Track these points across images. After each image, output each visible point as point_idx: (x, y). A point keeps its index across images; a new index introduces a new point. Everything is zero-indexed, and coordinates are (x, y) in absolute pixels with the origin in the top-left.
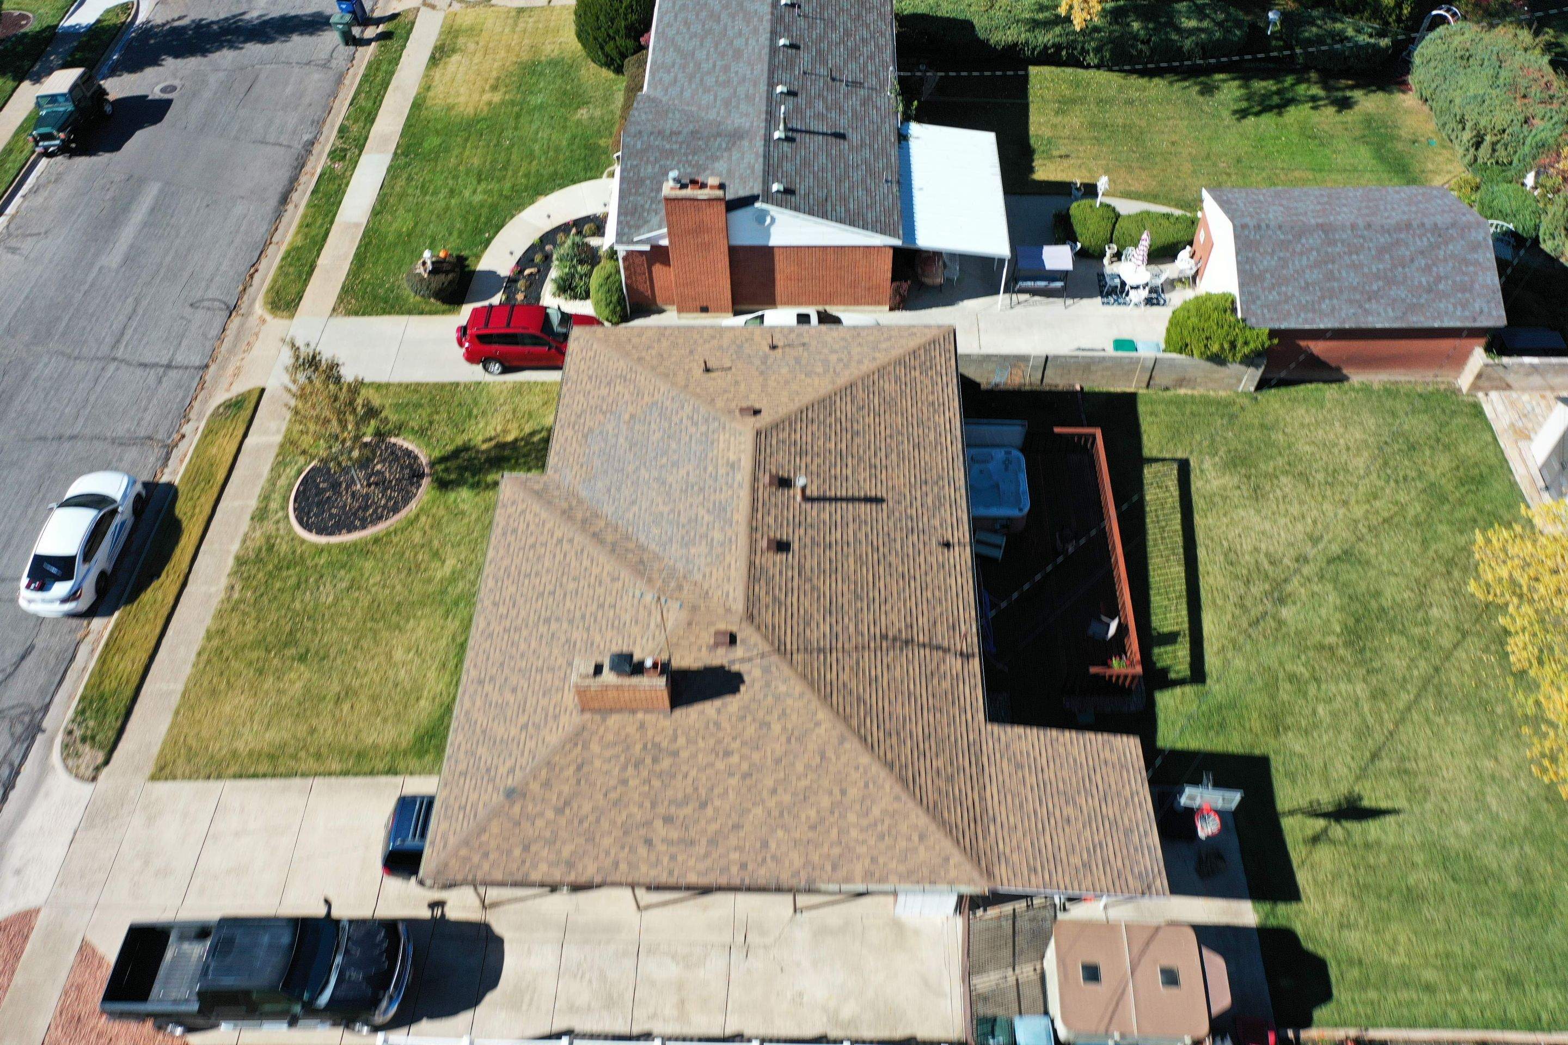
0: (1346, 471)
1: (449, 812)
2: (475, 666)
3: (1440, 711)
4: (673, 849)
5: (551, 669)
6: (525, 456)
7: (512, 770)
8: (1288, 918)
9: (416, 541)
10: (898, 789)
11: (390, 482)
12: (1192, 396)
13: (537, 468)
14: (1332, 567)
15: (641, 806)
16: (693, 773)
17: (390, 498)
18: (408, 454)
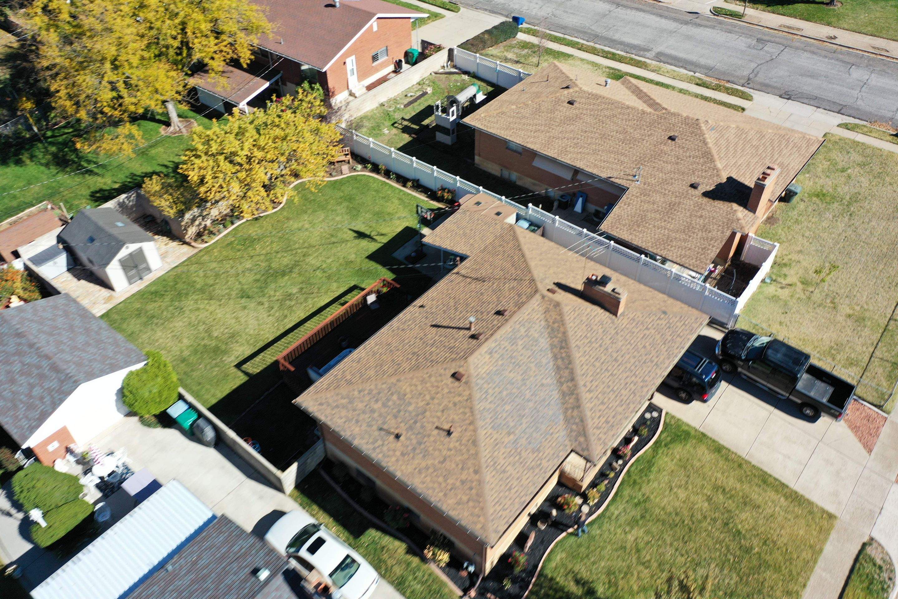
3: (296, 243)
5: (625, 340)
14: (255, 296)
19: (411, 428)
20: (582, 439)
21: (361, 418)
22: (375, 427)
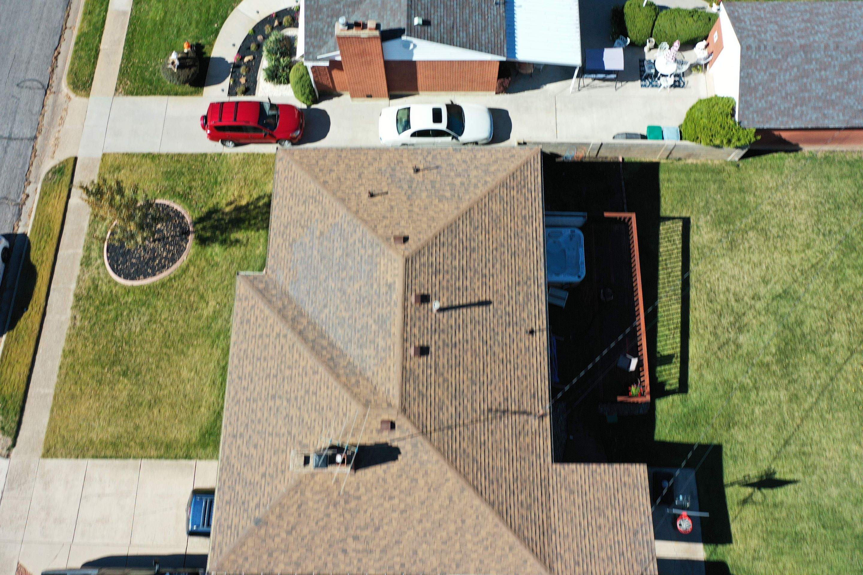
0: (792, 226)
1: (222, 529)
2: (230, 423)
3: (830, 410)
4: (360, 556)
5: (278, 435)
6: (255, 218)
7: (258, 506)
8: (724, 556)
9: (189, 286)
10: (497, 520)
11: (168, 238)
12: (696, 165)
13: (263, 229)
14: (775, 303)
15: (339, 530)
16: (370, 510)
17: (169, 251)
18: (177, 214)
19: (411, 181)
21: (464, 166)
22: (444, 166)
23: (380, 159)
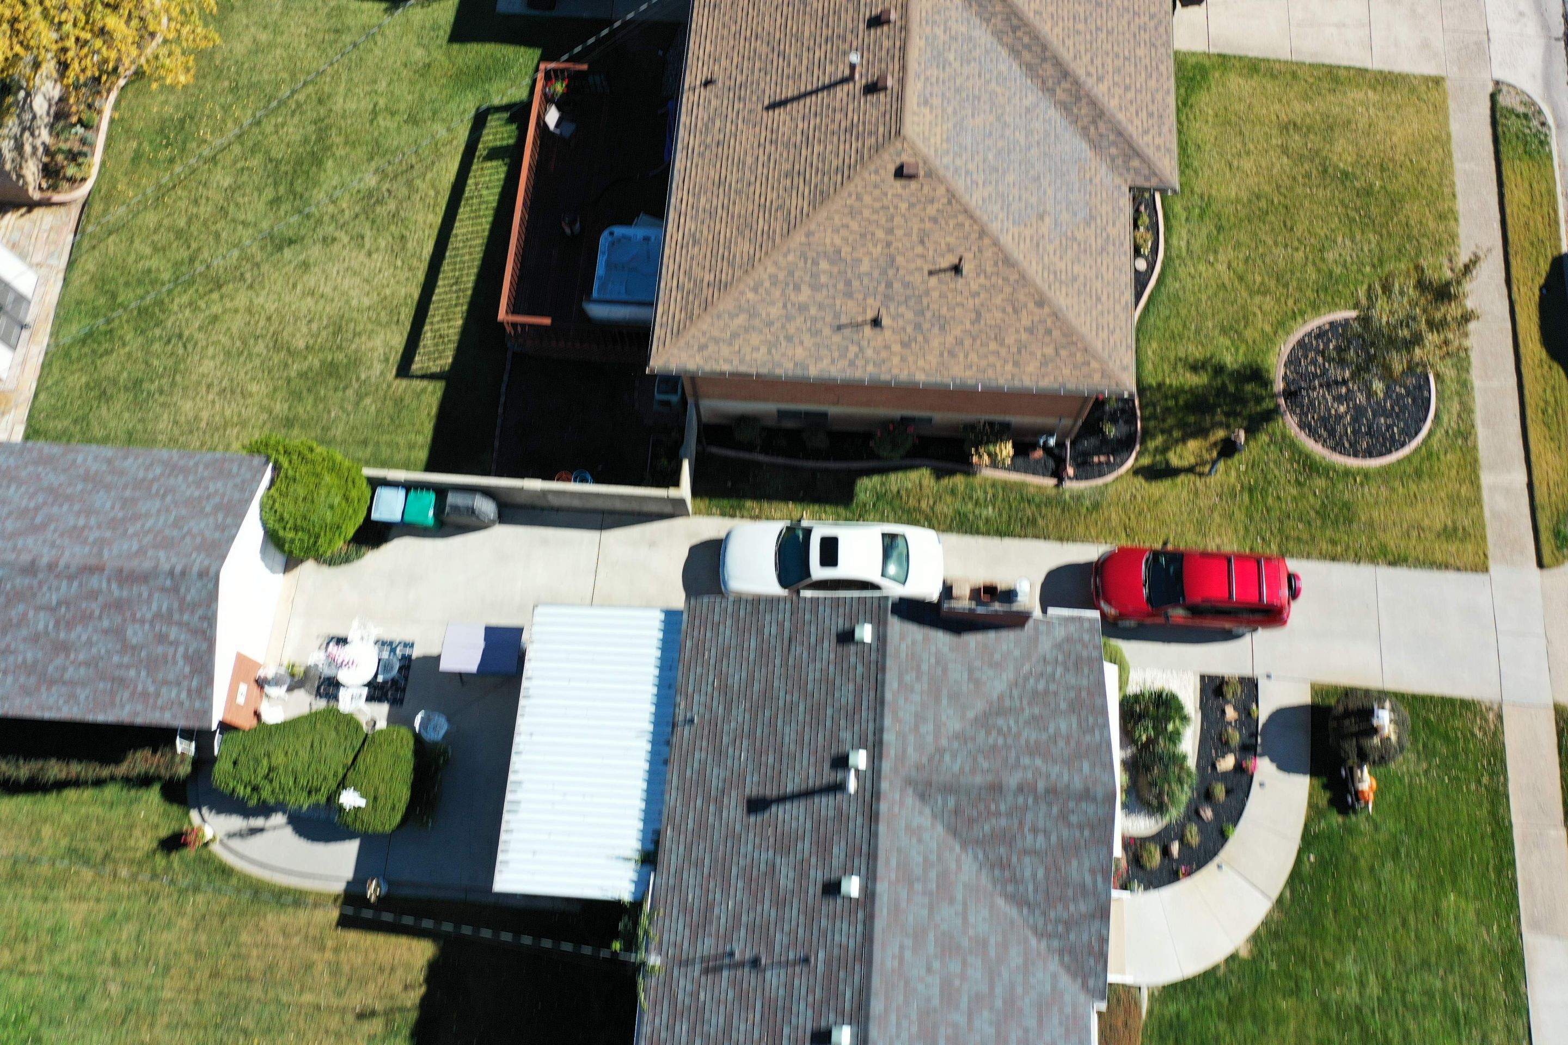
0: (228, 354)
3: (278, 84)
6: (1167, 410)
9: (1267, 300)
13: (1150, 387)
14: (302, 232)
17: (1314, 362)
18: (1313, 433)
19: (888, 298)
20: (1136, 163)
21: (791, 329)
22: (827, 331)
23: (942, 355)
